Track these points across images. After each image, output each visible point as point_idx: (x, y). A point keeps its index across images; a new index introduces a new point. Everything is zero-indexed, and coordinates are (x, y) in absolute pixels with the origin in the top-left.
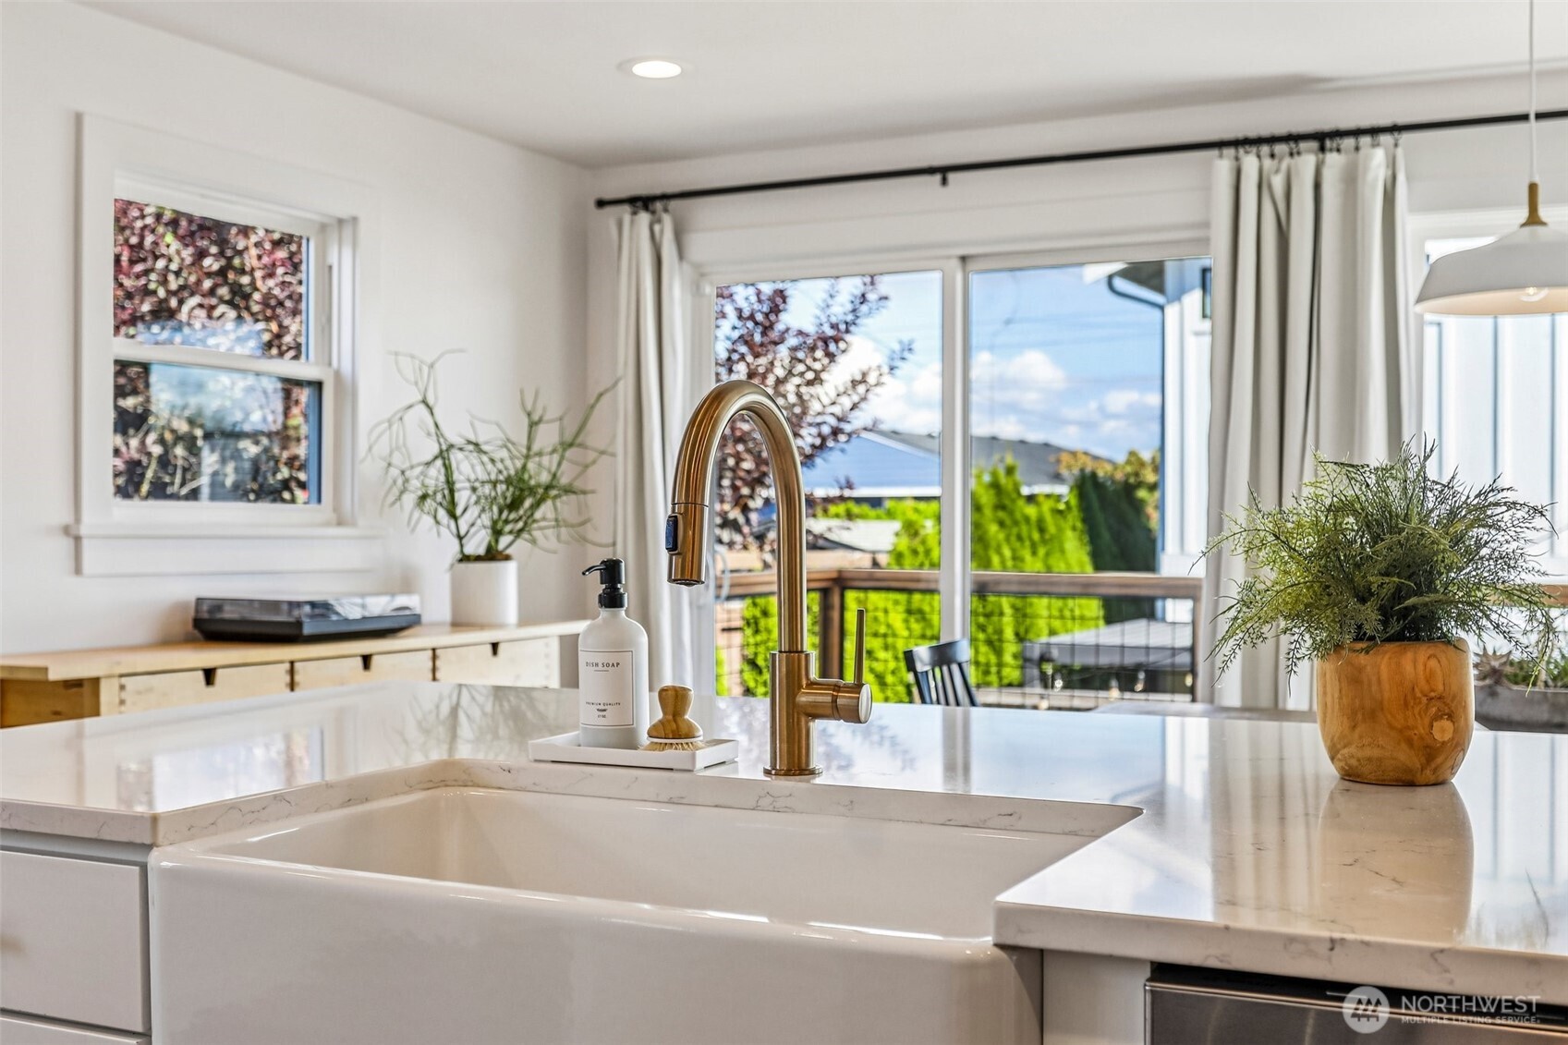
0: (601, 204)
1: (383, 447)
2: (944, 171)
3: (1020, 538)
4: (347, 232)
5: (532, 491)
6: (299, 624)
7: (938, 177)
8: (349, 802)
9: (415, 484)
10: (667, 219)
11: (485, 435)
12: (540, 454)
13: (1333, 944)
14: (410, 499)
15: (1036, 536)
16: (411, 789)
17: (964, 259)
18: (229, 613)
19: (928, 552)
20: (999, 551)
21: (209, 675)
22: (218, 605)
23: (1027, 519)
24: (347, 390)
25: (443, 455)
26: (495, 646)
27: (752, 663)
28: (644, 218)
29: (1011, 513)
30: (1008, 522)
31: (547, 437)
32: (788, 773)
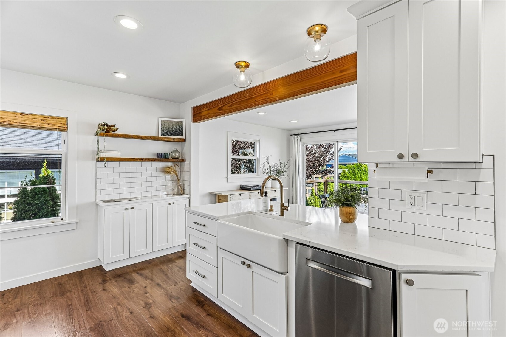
0: (291, 135)
1: (262, 167)
2: (334, 130)
3: (361, 173)
4: (259, 142)
5: (281, 172)
6: (251, 188)
7: (333, 131)
8: (239, 215)
9: (266, 171)
10: (299, 137)
11: (276, 165)
12: (282, 167)
13: (310, 242)
14: (266, 173)
15: (364, 172)
16: (246, 214)
17: (337, 141)
18: (244, 187)
19: (346, 175)
20: (358, 175)
21: (240, 194)
22: (243, 186)
23: (363, 170)
24: (259, 160)
25: (270, 168)
26: (275, 191)
27: (319, 190)
28: (296, 137)
29: (360, 169)
30: (359, 170)
31: (283, 165)
32: (281, 216)
